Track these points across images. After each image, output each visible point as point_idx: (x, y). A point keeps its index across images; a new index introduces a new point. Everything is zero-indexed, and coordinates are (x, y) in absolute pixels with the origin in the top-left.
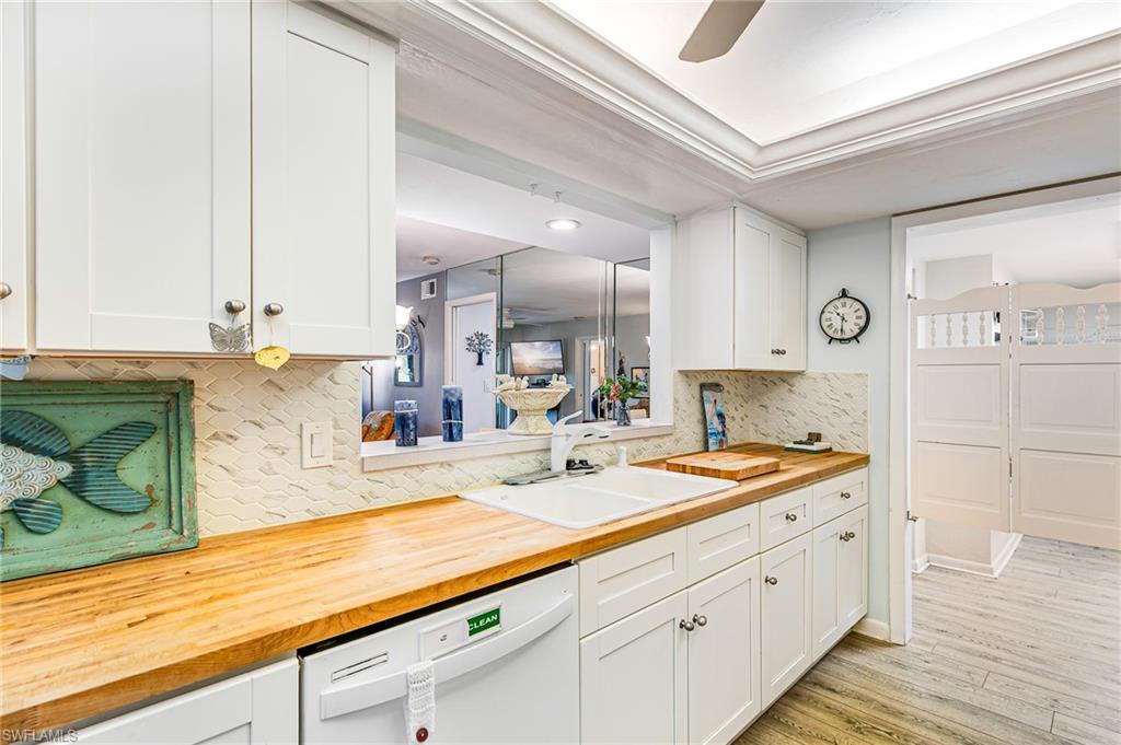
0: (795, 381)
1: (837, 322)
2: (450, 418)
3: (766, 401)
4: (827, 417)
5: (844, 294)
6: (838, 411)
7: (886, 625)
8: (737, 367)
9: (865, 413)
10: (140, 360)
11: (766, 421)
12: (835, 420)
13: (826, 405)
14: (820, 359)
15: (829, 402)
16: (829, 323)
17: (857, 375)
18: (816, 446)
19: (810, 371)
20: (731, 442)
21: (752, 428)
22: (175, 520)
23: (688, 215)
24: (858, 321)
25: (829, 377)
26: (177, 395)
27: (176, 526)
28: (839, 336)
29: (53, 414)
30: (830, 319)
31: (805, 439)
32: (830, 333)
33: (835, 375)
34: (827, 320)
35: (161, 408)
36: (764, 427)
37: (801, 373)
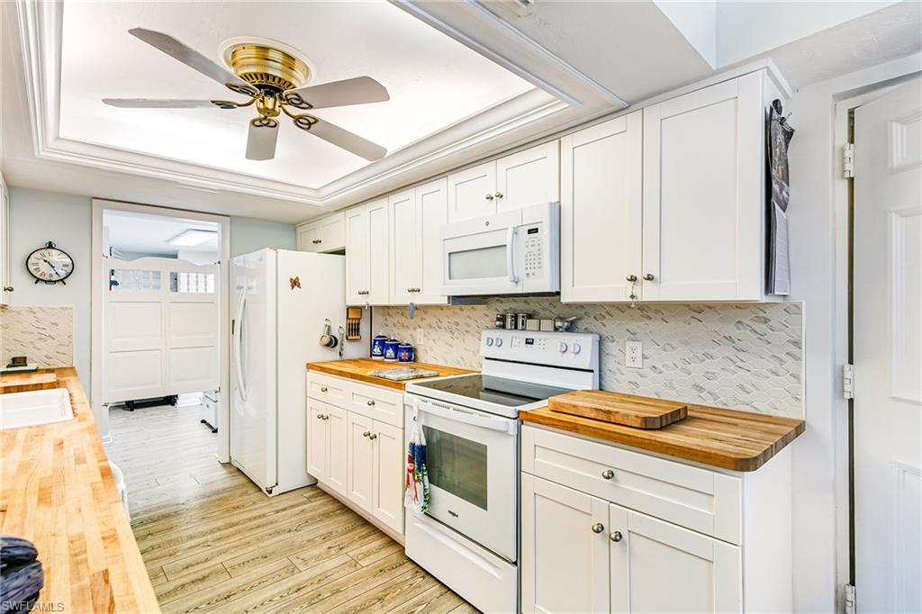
1: (44, 267)
4: (32, 343)
5: (50, 246)
6: (43, 336)
9: (70, 337)
12: (39, 344)
13: (31, 333)
15: (33, 329)
16: (35, 267)
17: (62, 308)
19: (15, 305)
24: (66, 268)
25: (34, 310)
28: (45, 278)
30: (37, 264)
31: (11, 363)
32: (38, 275)
33: (40, 308)
34: (33, 264)
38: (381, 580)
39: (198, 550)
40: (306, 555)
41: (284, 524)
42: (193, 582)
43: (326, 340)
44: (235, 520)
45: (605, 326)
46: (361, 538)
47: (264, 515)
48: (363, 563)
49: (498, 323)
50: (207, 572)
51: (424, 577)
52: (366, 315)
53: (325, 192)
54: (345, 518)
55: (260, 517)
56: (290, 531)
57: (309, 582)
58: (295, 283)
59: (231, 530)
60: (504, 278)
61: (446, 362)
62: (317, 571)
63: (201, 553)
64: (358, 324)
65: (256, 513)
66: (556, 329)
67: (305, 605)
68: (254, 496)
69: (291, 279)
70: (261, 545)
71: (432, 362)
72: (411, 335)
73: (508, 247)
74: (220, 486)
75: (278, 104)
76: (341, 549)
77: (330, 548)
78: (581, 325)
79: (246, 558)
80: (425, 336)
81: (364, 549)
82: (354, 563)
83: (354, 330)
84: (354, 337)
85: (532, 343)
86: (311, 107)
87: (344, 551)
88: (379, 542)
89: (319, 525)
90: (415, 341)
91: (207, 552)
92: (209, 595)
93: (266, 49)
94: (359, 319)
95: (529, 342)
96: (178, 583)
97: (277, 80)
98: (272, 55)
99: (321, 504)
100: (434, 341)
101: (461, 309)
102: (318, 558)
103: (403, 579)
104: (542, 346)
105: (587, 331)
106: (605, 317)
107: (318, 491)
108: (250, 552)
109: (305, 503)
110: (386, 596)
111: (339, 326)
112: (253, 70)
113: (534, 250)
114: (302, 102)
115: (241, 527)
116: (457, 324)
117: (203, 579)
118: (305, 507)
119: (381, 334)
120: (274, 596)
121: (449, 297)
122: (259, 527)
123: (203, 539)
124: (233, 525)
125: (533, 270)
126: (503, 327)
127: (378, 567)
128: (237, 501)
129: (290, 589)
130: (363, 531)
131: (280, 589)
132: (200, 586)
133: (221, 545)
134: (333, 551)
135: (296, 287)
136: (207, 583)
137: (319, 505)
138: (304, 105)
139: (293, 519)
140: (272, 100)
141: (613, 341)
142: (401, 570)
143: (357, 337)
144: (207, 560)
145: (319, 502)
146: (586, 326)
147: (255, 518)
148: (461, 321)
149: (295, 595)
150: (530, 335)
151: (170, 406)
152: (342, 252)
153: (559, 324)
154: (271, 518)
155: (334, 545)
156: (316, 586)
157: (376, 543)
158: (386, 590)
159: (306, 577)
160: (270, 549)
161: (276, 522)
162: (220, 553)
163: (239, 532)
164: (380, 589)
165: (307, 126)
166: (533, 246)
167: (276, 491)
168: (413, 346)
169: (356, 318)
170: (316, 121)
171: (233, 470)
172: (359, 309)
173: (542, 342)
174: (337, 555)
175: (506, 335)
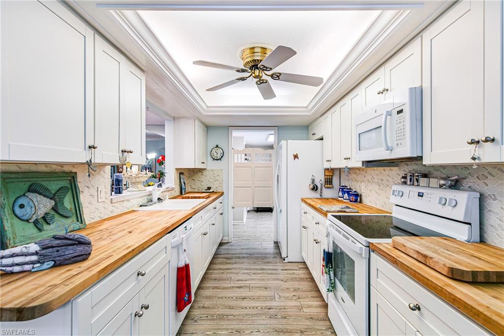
0: (204, 171)
1: (215, 155)
2: (119, 185)
3: (194, 178)
4: (212, 182)
5: (217, 146)
6: (215, 180)
7: (227, 238)
8: (196, 167)
9: (222, 180)
10: (61, 165)
11: (194, 184)
12: (214, 183)
13: (212, 179)
14: (211, 165)
15: (212, 177)
17: (220, 169)
18: (211, 191)
19: (208, 168)
20: (187, 192)
21: (190, 187)
22: (79, 219)
23: (179, 118)
24: (221, 154)
25: (213, 170)
26: (74, 177)
27: (80, 221)
28: (216, 158)
29: (45, 184)
31: (207, 189)
32: (213, 157)
33: (215, 170)
34: (213, 153)
35: (69, 182)
36: (193, 186)
37: (205, 169)
38: (308, 323)
39: (245, 275)
40: (282, 294)
41: (281, 277)
42: (237, 287)
43: (312, 186)
44: (265, 267)
45: (487, 185)
46: (312, 297)
47: (277, 270)
48: (305, 310)
49: (403, 180)
50: (243, 285)
51: (332, 333)
52: (337, 173)
53: (310, 107)
54: (311, 284)
55: (274, 270)
56: (282, 281)
57: (276, 307)
58: (296, 157)
59: (261, 271)
60: (382, 148)
61: (376, 205)
62: (282, 304)
63: (245, 277)
64: (332, 179)
65: (275, 268)
66: (441, 186)
67: (268, 317)
68: (278, 260)
69: (294, 155)
70: (267, 282)
71: (369, 204)
72: (360, 186)
73: (383, 127)
74: (268, 251)
75: (260, 72)
76: (299, 298)
77: (294, 296)
78: (466, 184)
79: (259, 285)
80: (366, 187)
81: (310, 303)
82: (300, 308)
83: (329, 182)
84: (328, 186)
85: (422, 196)
86: (271, 69)
87: (300, 300)
88: (320, 303)
89: (297, 283)
90: (361, 190)
91: (249, 277)
92: (239, 295)
93: (253, 48)
94: (332, 176)
95: (421, 195)
96: (232, 285)
97: (257, 61)
98: (256, 50)
99: (303, 273)
100: (370, 190)
101: (384, 170)
102: (286, 298)
103: (320, 328)
104: (429, 199)
105: (470, 189)
106: (487, 178)
107: (305, 266)
108: (262, 283)
109: (296, 270)
110: (306, 332)
111: (320, 179)
112: (249, 60)
113: (401, 125)
114: (267, 68)
115: (266, 271)
116: (382, 180)
117: (240, 287)
118: (295, 272)
119: (344, 185)
120: (259, 307)
121: (363, 162)
122: (271, 274)
123: (249, 271)
124: (263, 269)
125: (400, 141)
126: (405, 183)
127: (311, 315)
128: (271, 260)
129: (266, 306)
130: (315, 294)
131: (263, 305)
132: (238, 290)
133: (253, 276)
134: (295, 298)
135: (296, 159)
136: (241, 290)
137: (302, 273)
138: (268, 69)
139: (286, 276)
140: (258, 71)
141: (495, 199)
142: (322, 323)
143: (330, 186)
144: (246, 280)
145: (302, 272)
146: (470, 184)
147: (272, 270)
148: (384, 179)
149: (267, 310)
150: (421, 190)
151: (270, 213)
152: (322, 139)
153: (442, 182)
154: (278, 272)
155: (297, 295)
156: (278, 311)
157: (317, 303)
158: (307, 329)
159: (275, 305)
160: (270, 285)
161: (279, 274)
162: (252, 280)
163: (263, 273)
164: (305, 327)
165: (278, 78)
166: (400, 122)
167: (286, 260)
168: (359, 193)
169: (331, 175)
170: (280, 74)
171: (276, 245)
172: (333, 170)
173: (429, 196)
174: (295, 300)
175: (406, 189)
